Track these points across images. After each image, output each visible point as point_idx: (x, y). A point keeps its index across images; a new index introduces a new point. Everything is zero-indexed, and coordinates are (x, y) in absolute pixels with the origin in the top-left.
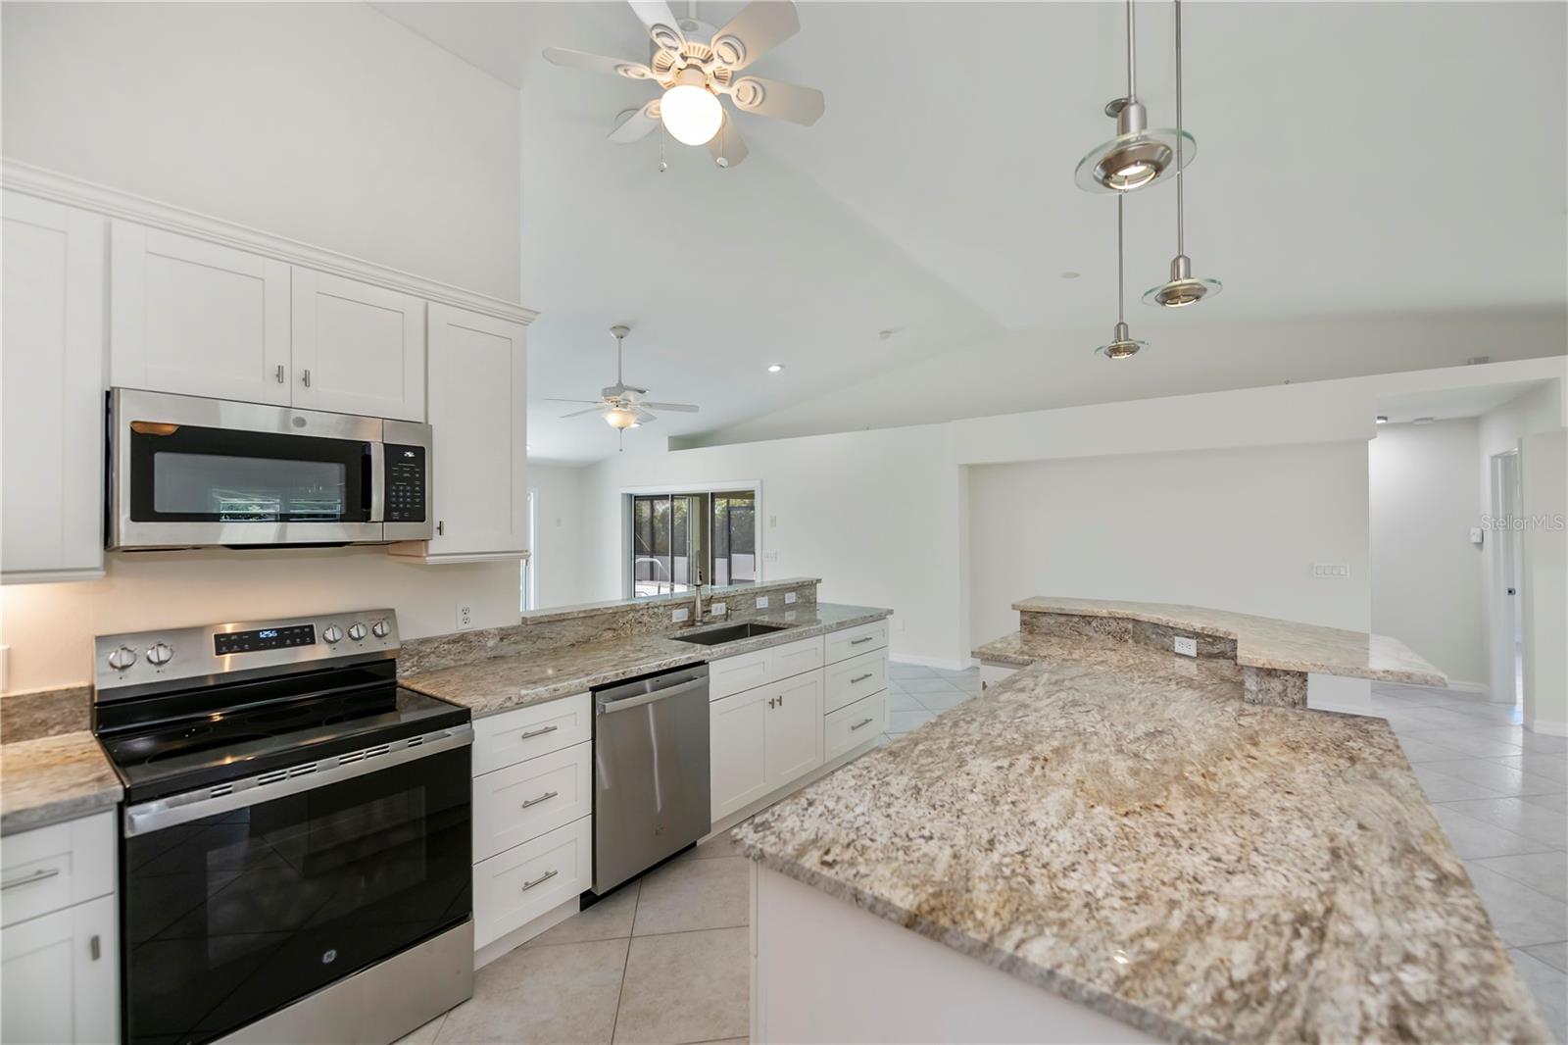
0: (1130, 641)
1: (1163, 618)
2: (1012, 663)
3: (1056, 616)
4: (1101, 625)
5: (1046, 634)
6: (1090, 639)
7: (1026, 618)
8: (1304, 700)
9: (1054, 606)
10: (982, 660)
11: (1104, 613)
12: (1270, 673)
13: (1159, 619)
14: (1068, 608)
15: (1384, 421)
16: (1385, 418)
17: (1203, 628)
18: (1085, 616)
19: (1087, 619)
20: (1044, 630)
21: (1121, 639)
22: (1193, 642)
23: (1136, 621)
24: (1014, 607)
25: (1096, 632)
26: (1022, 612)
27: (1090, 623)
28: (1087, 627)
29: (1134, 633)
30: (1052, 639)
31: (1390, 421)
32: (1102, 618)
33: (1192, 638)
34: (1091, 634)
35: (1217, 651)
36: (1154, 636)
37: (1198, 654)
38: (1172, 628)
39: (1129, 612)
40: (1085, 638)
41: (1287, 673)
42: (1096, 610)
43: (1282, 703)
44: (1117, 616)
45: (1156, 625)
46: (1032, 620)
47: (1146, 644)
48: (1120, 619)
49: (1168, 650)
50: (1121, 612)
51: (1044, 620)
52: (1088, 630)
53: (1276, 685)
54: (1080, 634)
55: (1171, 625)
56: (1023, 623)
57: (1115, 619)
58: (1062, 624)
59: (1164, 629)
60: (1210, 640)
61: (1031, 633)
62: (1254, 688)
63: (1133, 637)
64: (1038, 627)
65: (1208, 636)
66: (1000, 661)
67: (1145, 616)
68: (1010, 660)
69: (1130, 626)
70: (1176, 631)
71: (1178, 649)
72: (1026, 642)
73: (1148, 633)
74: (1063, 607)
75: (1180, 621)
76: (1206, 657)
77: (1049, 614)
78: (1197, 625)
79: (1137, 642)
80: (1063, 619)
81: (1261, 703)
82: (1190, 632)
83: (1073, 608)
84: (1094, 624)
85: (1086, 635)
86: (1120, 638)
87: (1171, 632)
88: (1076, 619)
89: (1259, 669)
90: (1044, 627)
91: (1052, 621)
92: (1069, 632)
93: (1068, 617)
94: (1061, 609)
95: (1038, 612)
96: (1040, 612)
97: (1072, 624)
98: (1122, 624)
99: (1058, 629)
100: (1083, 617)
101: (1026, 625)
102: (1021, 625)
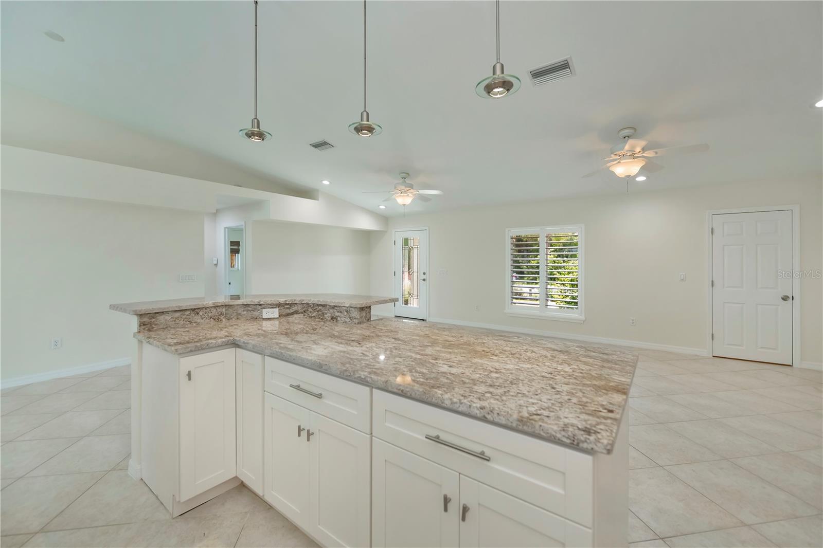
0: (224, 320)
1: (252, 300)
3: (175, 313)
4: (206, 313)
5: (163, 329)
6: (198, 324)
7: (145, 319)
9: (174, 306)
11: (207, 304)
14: (184, 305)
17: (282, 301)
18: (195, 309)
19: (195, 310)
20: (161, 326)
21: (219, 320)
22: (276, 310)
23: (228, 306)
25: (202, 318)
26: (141, 316)
27: (198, 314)
28: (196, 317)
29: (228, 314)
30: (167, 331)
32: (206, 308)
33: (276, 308)
34: (199, 321)
35: (292, 311)
36: (246, 313)
37: (279, 316)
38: (261, 305)
40: (195, 324)
42: (202, 303)
43: (365, 321)
44: (216, 304)
45: (247, 305)
46: (150, 320)
47: (238, 319)
48: (217, 306)
49: (257, 318)
50: (218, 302)
51: (162, 318)
52: (197, 319)
54: (191, 322)
55: (259, 303)
56: (142, 324)
57: (215, 307)
58: (177, 318)
59: (253, 307)
60: (288, 306)
61: (148, 331)
63: (227, 317)
64: (156, 324)
65: (287, 304)
67: (236, 302)
69: (225, 310)
71: (265, 316)
73: (240, 312)
75: (265, 299)
76: (286, 316)
77: (167, 312)
79: (230, 319)
80: (178, 314)
82: (274, 305)
84: (201, 313)
85: (195, 323)
87: (259, 307)
88: (188, 313)
89: (360, 308)
90: (161, 323)
91: (168, 317)
92: (182, 322)
93: (182, 312)
94: (180, 307)
95: (156, 313)
96: (158, 313)
97: (184, 317)
98: (219, 310)
99: (174, 323)
100: (193, 310)
101: (144, 325)
102: (140, 326)
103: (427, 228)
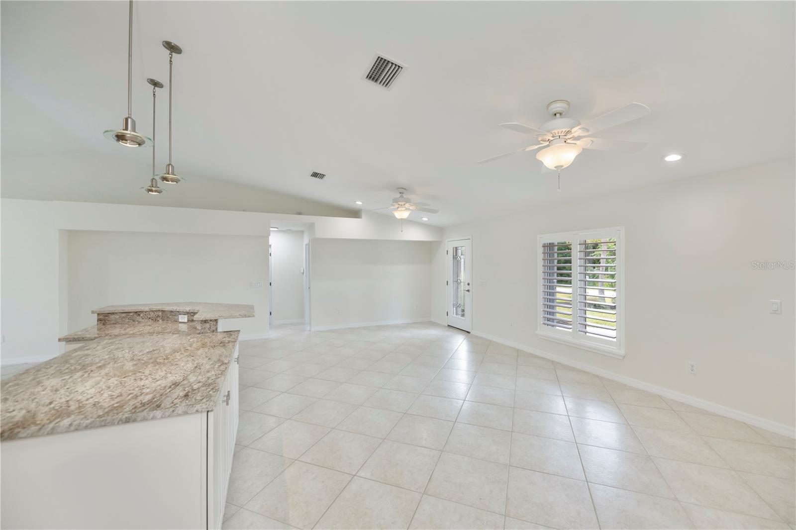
0: (160, 320)
1: (174, 308)
2: (87, 340)
3: (121, 314)
4: (146, 315)
5: (114, 324)
6: (139, 322)
7: (101, 317)
8: (217, 329)
9: (119, 310)
10: (66, 342)
11: (147, 309)
12: (205, 321)
13: (173, 309)
14: (127, 310)
15: (277, 229)
16: (277, 228)
17: (190, 310)
18: (137, 312)
19: (137, 313)
20: (112, 322)
22: (186, 317)
23: (163, 311)
24: (93, 312)
25: (143, 319)
26: (98, 314)
27: (139, 315)
28: (138, 317)
29: (162, 316)
30: (117, 326)
31: (279, 229)
32: (146, 312)
33: (186, 315)
34: (140, 320)
36: (171, 317)
37: (188, 321)
38: (178, 312)
39: (159, 308)
40: (137, 322)
41: (211, 320)
42: (142, 308)
43: (209, 332)
44: (154, 310)
45: (171, 311)
46: (104, 318)
47: (167, 320)
48: (155, 311)
49: (176, 321)
50: (155, 308)
51: (112, 317)
52: (139, 319)
53: (207, 325)
54: (134, 321)
55: (177, 310)
56: (99, 320)
57: (153, 311)
58: (124, 317)
59: (175, 313)
60: (192, 314)
61: (104, 324)
62: (200, 328)
63: (162, 318)
64: (109, 321)
65: (192, 313)
66: (79, 340)
67: (167, 308)
68: (86, 339)
69: (160, 314)
70: (179, 313)
71: (180, 320)
72: (99, 329)
73: (168, 316)
74: (124, 309)
75: (181, 309)
76: (191, 321)
77: (116, 313)
78: (188, 309)
79: (163, 320)
80: (124, 315)
81: (202, 333)
82: (185, 312)
83: (130, 309)
84: (142, 315)
86: (155, 320)
87: (178, 313)
88: (132, 314)
89: (202, 321)
90: (112, 320)
91: (117, 317)
92: (127, 320)
93: (127, 314)
94: (123, 310)
95: (108, 313)
96: (110, 313)
97: (129, 317)
98: (156, 313)
99: (121, 320)
100: (136, 312)
101: (101, 320)
102: (98, 321)
103: (471, 238)
